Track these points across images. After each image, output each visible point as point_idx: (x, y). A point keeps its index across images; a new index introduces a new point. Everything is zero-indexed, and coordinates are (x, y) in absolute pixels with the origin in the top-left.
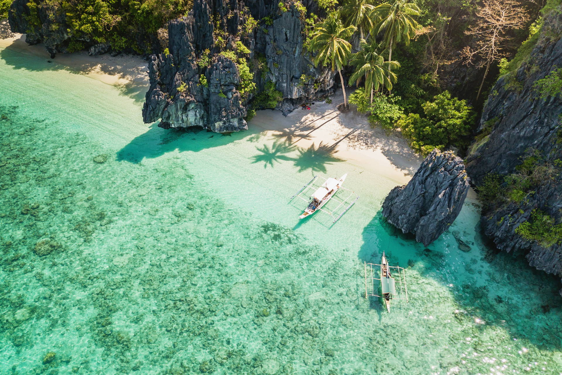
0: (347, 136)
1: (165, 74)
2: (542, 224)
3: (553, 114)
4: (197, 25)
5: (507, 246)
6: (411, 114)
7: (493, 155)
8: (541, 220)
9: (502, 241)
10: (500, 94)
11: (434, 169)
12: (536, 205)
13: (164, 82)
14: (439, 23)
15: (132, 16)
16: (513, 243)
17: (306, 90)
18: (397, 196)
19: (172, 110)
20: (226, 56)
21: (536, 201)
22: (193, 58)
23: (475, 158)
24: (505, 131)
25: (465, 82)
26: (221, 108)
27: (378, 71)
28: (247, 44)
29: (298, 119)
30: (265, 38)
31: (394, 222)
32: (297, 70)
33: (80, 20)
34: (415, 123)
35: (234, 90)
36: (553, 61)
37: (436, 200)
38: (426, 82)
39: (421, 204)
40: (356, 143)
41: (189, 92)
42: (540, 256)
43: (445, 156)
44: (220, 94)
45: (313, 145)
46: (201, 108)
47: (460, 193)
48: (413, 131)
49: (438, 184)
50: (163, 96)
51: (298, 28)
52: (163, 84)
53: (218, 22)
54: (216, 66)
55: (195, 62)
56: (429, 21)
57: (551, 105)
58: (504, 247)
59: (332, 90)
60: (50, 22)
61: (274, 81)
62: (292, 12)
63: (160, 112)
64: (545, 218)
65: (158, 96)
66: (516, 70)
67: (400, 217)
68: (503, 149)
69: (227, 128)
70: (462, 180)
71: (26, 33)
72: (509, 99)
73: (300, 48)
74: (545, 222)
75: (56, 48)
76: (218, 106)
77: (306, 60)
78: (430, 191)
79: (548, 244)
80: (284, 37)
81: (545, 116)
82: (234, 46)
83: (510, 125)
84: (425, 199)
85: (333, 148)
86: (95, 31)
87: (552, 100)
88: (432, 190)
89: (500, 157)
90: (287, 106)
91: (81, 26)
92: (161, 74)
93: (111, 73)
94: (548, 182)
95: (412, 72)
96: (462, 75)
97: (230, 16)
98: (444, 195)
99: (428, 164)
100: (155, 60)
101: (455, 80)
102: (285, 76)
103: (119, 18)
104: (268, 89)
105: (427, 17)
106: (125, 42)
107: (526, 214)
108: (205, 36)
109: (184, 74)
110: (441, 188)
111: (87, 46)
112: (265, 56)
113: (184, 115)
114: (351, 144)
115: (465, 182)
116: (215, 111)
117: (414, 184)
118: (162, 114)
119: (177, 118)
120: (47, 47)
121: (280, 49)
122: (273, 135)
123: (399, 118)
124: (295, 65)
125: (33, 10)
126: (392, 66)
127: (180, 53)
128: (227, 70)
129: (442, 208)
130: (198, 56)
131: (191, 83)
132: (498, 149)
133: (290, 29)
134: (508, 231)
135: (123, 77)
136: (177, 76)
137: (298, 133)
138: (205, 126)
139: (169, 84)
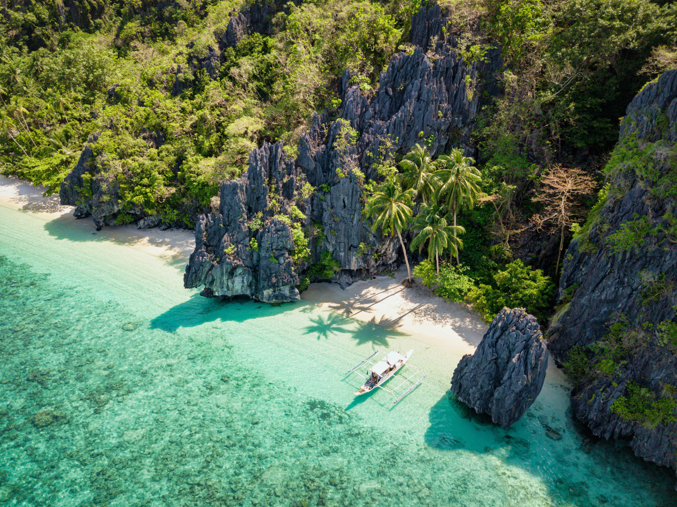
0: (412, 311)
1: (212, 235)
2: (640, 399)
3: (632, 272)
4: (251, 187)
5: (604, 432)
6: (482, 285)
7: (575, 325)
8: (639, 394)
9: (597, 425)
10: (575, 257)
11: (504, 329)
12: (630, 376)
13: (211, 244)
14: (505, 192)
15: (187, 189)
16: (610, 427)
17: (366, 261)
18: (467, 365)
19: (216, 273)
20: (280, 219)
21: (629, 371)
22: (244, 219)
23: (556, 330)
24: (584, 296)
25: (541, 255)
26: (271, 274)
27: (441, 235)
28: (302, 209)
29: (359, 293)
30: (322, 205)
31: (465, 399)
32: (355, 238)
33: (133, 191)
34: (486, 294)
35: (287, 255)
36: (622, 216)
37: (510, 365)
38: (496, 253)
39: (494, 374)
40: (423, 318)
41: (237, 255)
42: (645, 440)
43: (515, 313)
44: (271, 259)
45: (374, 318)
46: (249, 274)
47: (538, 357)
48: (485, 302)
49: (511, 347)
50: (207, 257)
51: (356, 194)
52: (210, 246)
53: (273, 186)
54: (269, 229)
55: (246, 224)
56: (494, 190)
57: (628, 262)
58: (601, 433)
59: (395, 264)
60: (102, 193)
61: (331, 250)
62: (350, 179)
63: (203, 276)
64: (643, 391)
65: (203, 257)
66: (588, 232)
67: (471, 391)
68: (586, 315)
69: (276, 297)
70: (538, 341)
71: (76, 205)
72: (586, 263)
73: (359, 215)
74: (643, 397)
75: (104, 221)
76: (268, 272)
77: (364, 228)
78: (502, 356)
79: (652, 424)
80: (342, 204)
81: (625, 275)
82: (289, 210)
83: (588, 288)
84: (497, 367)
85: (396, 322)
86: (147, 203)
87: (628, 255)
88: (504, 355)
89: (584, 327)
90: (345, 279)
91: (132, 197)
92: (208, 235)
93: (159, 245)
94: (640, 350)
95: (481, 244)
96: (537, 249)
97: (285, 180)
98: (519, 359)
99: (497, 324)
100: (203, 220)
101: (530, 254)
102: (342, 244)
103: (173, 190)
104: (324, 259)
105: (491, 186)
106: (177, 215)
107: (621, 387)
108: (258, 199)
109: (233, 235)
110: (514, 350)
111: (136, 219)
112: (321, 223)
113: (229, 281)
114: (417, 318)
115: (541, 344)
116: (264, 276)
117: (483, 348)
118: (205, 278)
119: (222, 283)
120: (94, 220)
121: (337, 215)
122: (330, 307)
123: (469, 290)
124: (354, 233)
125: (87, 181)
126: (457, 230)
127: (231, 213)
128: (280, 233)
129: (517, 375)
130: (249, 219)
131: (240, 246)
132: (580, 317)
133: (348, 195)
134: (603, 410)
135: (171, 249)
136: (226, 237)
137: (357, 305)
138: (252, 295)
139: (216, 246)
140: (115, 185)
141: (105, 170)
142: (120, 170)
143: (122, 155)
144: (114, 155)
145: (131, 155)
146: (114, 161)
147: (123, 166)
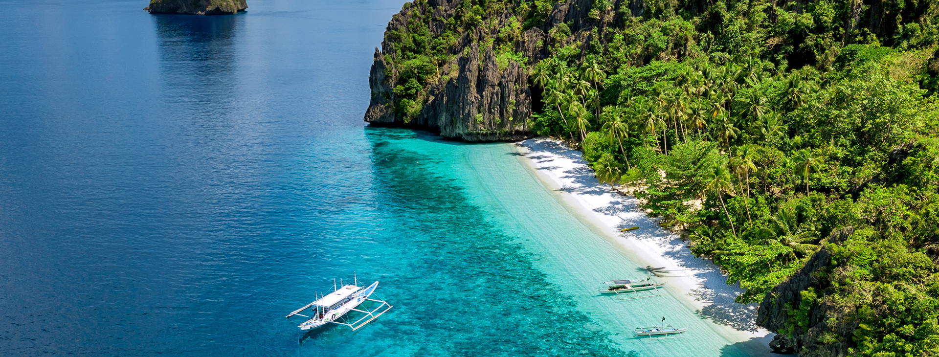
140: (853, 320)
141: (843, 293)
142: (869, 298)
143: (880, 274)
144: (865, 272)
145: (896, 277)
146: (863, 282)
147: (876, 294)
